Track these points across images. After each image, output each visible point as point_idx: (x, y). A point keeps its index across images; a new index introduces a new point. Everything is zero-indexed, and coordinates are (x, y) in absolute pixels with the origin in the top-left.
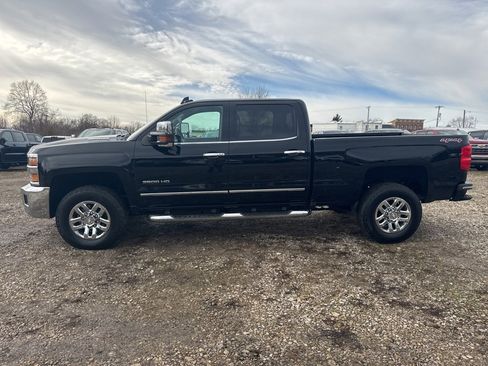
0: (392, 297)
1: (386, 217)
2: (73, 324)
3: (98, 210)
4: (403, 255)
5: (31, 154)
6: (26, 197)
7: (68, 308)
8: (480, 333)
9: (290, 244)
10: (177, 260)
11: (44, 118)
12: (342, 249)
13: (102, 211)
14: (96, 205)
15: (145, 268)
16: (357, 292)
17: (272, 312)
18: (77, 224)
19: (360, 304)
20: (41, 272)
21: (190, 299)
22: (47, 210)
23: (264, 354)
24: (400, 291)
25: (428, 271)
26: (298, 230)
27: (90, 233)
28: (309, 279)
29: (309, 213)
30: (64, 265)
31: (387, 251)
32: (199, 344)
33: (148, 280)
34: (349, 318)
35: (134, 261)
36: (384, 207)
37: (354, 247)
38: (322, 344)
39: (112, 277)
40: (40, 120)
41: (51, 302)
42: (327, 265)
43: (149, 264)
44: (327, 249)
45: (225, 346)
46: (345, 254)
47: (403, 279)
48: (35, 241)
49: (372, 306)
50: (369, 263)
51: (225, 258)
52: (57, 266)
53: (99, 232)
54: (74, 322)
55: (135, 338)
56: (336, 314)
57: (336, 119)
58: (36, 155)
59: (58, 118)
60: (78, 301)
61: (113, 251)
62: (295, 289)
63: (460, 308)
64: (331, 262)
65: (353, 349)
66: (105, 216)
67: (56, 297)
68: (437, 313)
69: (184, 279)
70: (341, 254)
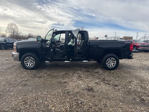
0: (106, 82)
1: (109, 63)
2: (25, 86)
3: (32, 59)
4: (113, 73)
5: (15, 44)
6: (13, 55)
7: (24, 82)
8: (125, 90)
9: (83, 70)
10: (52, 73)
11: (17, 34)
12: (97, 71)
13: (33, 60)
14: (31, 58)
15: (44, 74)
16: (97, 81)
17: (74, 84)
18: (26, 63)
19: (97, 83)
20: (17, 75)
21: (54, 81)
22: (18, 59)
23: (70, 92)
24: (109, 81)
25: (118, 77)
26: (86, 66)
27: (30, 65)
28: (86, 78)
29: (88, 62)
30: (23, 73)
31: (109, 72)
32: (55, 90)
33: (44, 77)
34: (94, 86)
35: (41, 73)
36: (109, 60)
37: (100, 71)
38: (85, 91)
39: (35, 76)
40: (16, 35)
41: (19, 81)
42: (92, 75)
43: (45, 73)
44: (93, 71)
45: (61, 91)
46: (97, 72)
47: (111, 78)
48: (15, 67)
49: (100, 84)
50: (103, 75)
51: (65, 73)
52: (21, 73)
53: (32, 65)
54: (25, 85)
55: (40, 89)
56: (90, 85)
57: (106, 36)
58: (16, 44)
59: (21, 35)
60: (26, 81)
61: (36, 70)
62: (82, 79)
63: (122, 85)
64: (93, 74)
65: (92, 92)
66: (33, 61)
67: (21, 80)
68: (116, 86)
69: (53, 77)
70: (96, 72)
